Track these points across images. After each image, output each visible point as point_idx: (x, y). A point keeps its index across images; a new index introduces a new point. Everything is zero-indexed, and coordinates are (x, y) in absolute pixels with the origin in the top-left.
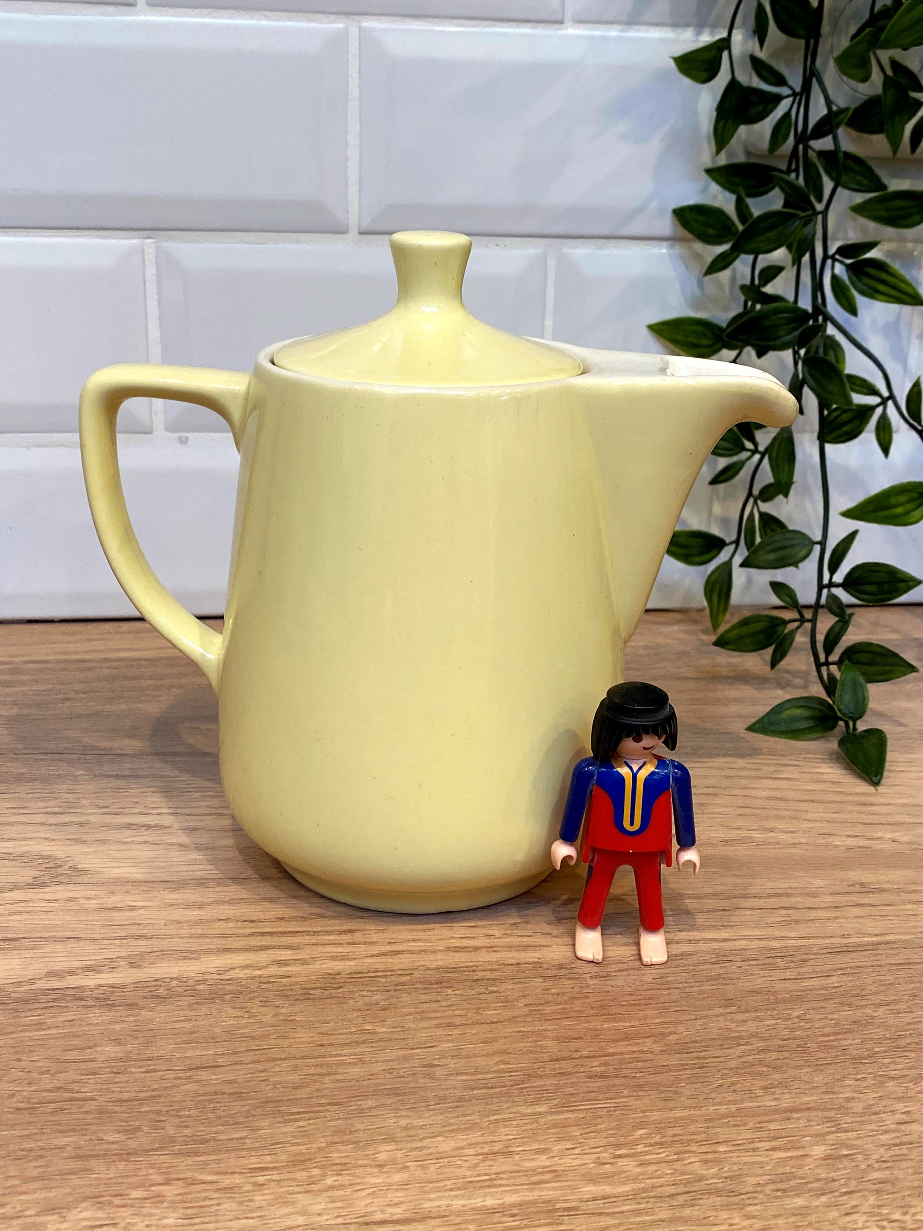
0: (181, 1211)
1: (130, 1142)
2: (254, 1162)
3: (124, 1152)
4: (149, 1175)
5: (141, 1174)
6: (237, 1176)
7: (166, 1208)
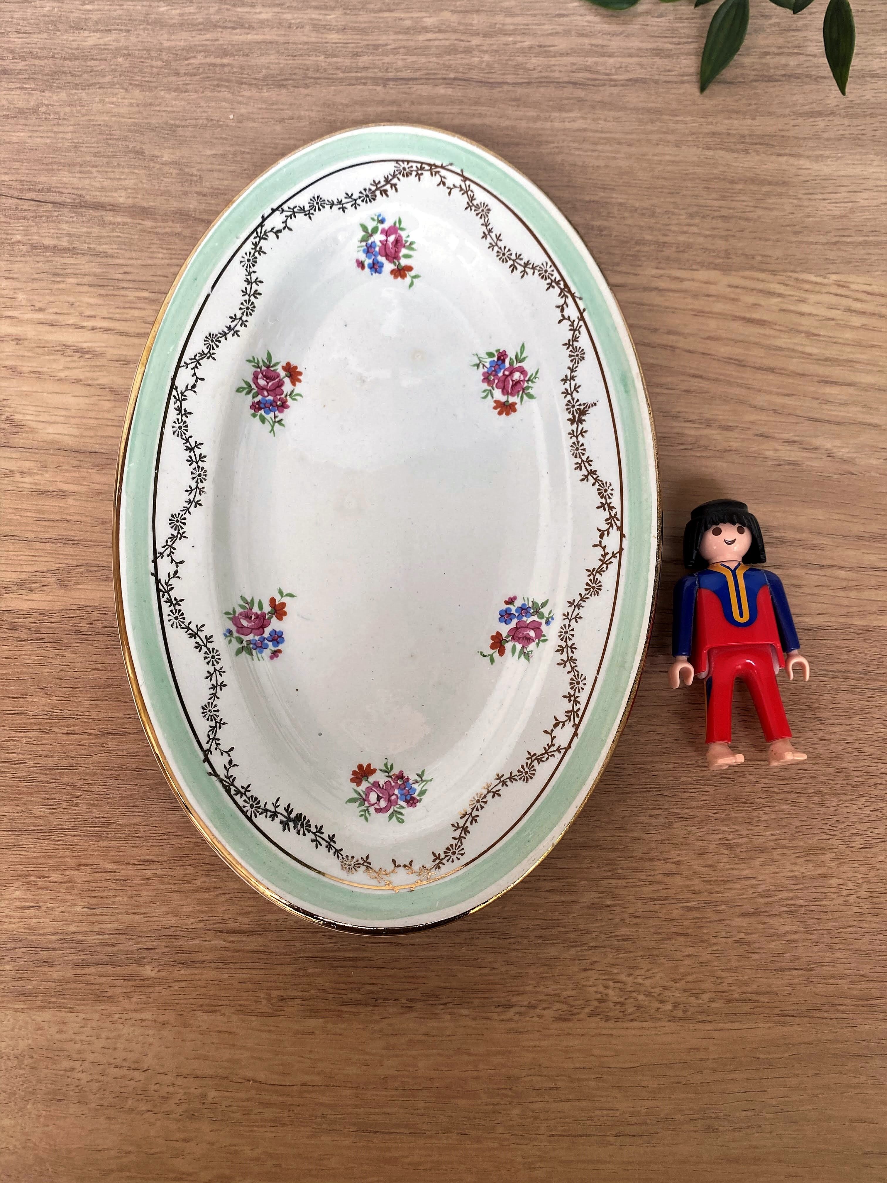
0: (87, 900)
1: (52, 818)
2: (144, 853)
3: (47, 829)
4: (65, 857)
5: (59, 855)
6: (130, 867)
7: (76, 895)
